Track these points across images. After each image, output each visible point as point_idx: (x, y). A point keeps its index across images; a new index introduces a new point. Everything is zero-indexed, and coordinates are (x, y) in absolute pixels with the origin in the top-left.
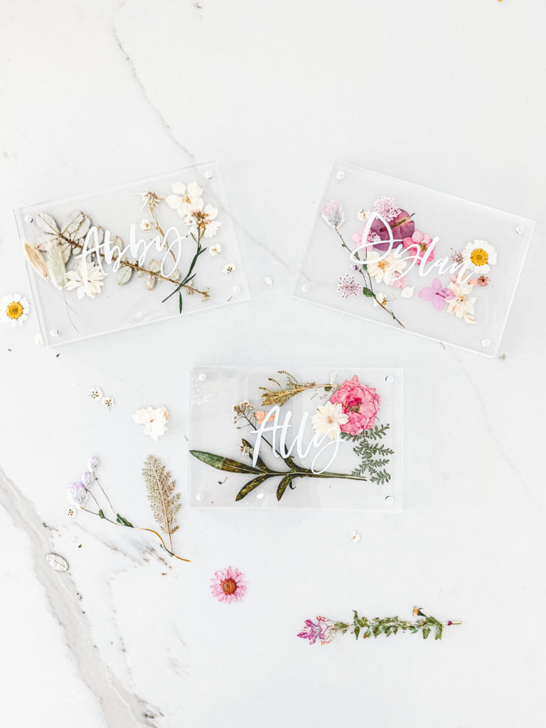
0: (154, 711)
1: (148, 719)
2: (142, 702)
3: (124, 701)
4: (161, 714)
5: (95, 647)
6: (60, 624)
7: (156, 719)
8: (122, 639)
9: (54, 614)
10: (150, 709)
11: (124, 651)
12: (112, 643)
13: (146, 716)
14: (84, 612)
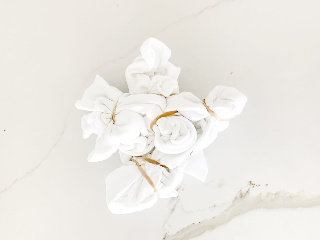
0: (239, 194)
2: (236, 198)
3: (235, 206)
4: (241, 190)
5: (213, 218)
6: (204, 232)
8: (210, 207)
9: (200, 235)
11: (215, 206)
12: (212, 211)
13: (241, 197)
14: (200, 223)
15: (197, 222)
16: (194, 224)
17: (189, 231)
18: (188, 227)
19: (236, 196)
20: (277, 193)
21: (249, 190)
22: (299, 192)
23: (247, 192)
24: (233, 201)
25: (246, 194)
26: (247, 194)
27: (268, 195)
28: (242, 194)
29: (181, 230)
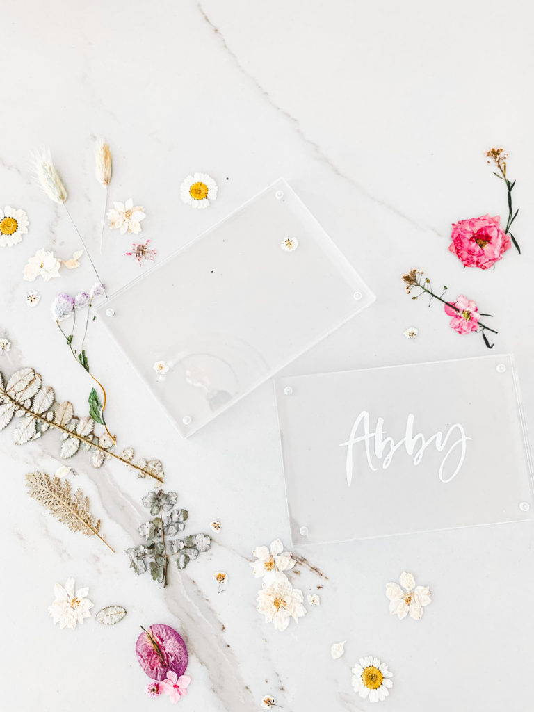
14: (229, 646)
15: (227, 637)
16: (224, 628)
17: (200, 615)
18: (212, 611)
29: (199, 592)
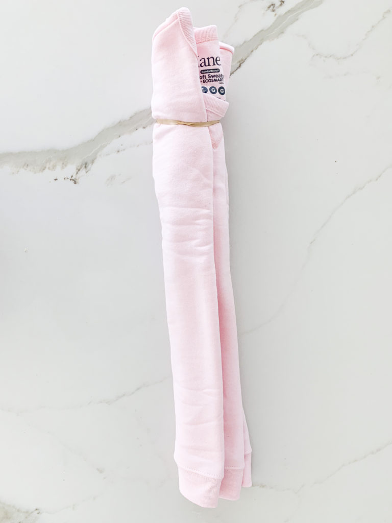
0: (88, 168)
1: (84, 166)
2: (93, 162)
3: (93, 152)
4: (87, 172)
5: (120, 136)
6: (131, 117)
7: (84, 169)
8: (124, 150)
9: (136, 114)
10: (89, 166)
11: (118, 151)
12: (122, 145)
13: (86, 164)
19: (92, 164)
20: (44, 169)
21: (77, 173)
22: (18, 171)
23: (79, 170)
24: (96, 158)
25: (81, 168)
26: (79, 168)
27: (54, 167)
28: (85, 167)
